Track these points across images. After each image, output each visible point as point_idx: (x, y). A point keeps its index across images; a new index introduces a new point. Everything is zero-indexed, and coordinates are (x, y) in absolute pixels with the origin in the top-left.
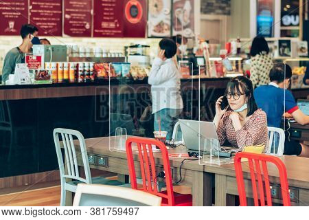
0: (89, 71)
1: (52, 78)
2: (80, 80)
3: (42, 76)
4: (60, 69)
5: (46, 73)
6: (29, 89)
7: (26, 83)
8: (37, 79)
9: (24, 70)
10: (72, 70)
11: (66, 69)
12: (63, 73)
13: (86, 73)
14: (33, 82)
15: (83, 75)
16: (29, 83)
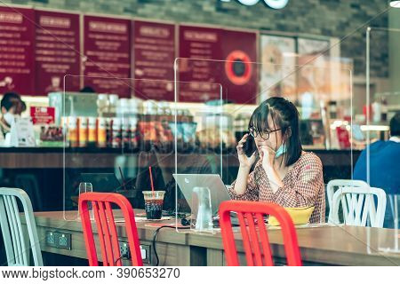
0: (129, 132)
1: (68, 139)
2: (115, 144)
3: (53, 135)
4: (82, 128)
5: (59, 131)
6: (31, 154)
7: (28, 144)
8: (44, 139)
9: (25, 127)
10: (101, 128)
11: (92, 128)
12: (87, 132)
13: (124, 134)
14: (38, 143)
15: (120, 137)
16: (33, 146)
